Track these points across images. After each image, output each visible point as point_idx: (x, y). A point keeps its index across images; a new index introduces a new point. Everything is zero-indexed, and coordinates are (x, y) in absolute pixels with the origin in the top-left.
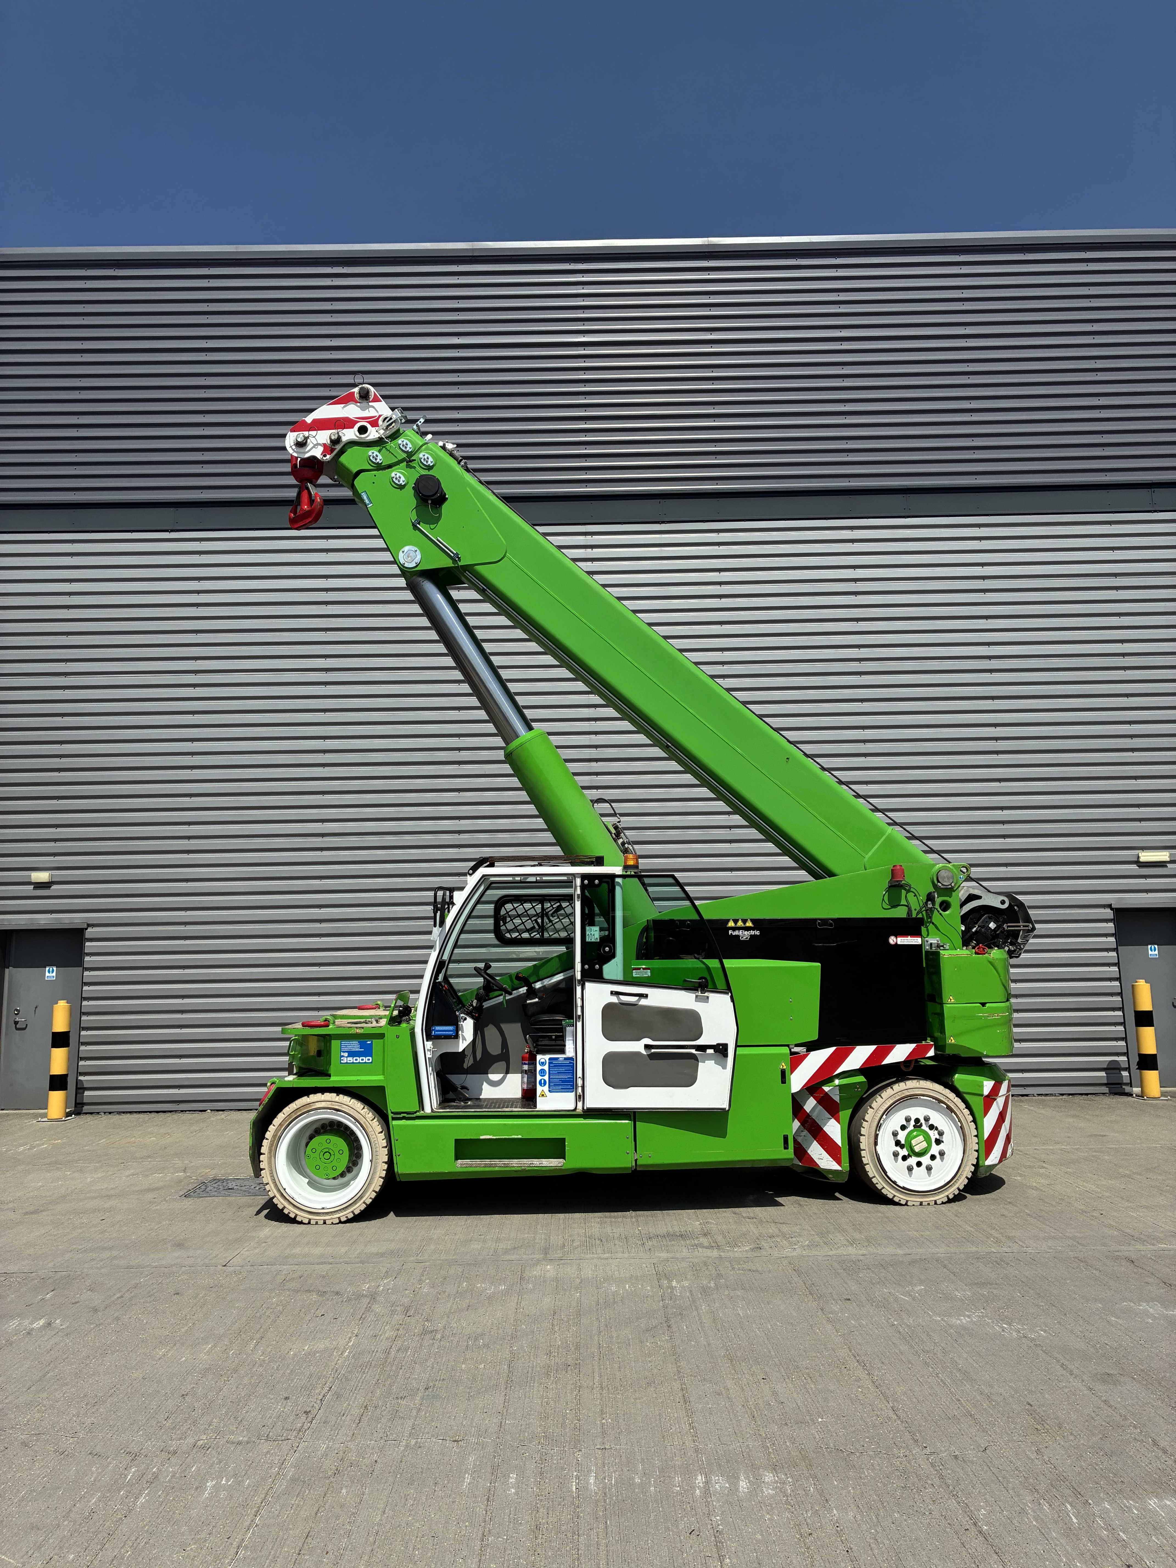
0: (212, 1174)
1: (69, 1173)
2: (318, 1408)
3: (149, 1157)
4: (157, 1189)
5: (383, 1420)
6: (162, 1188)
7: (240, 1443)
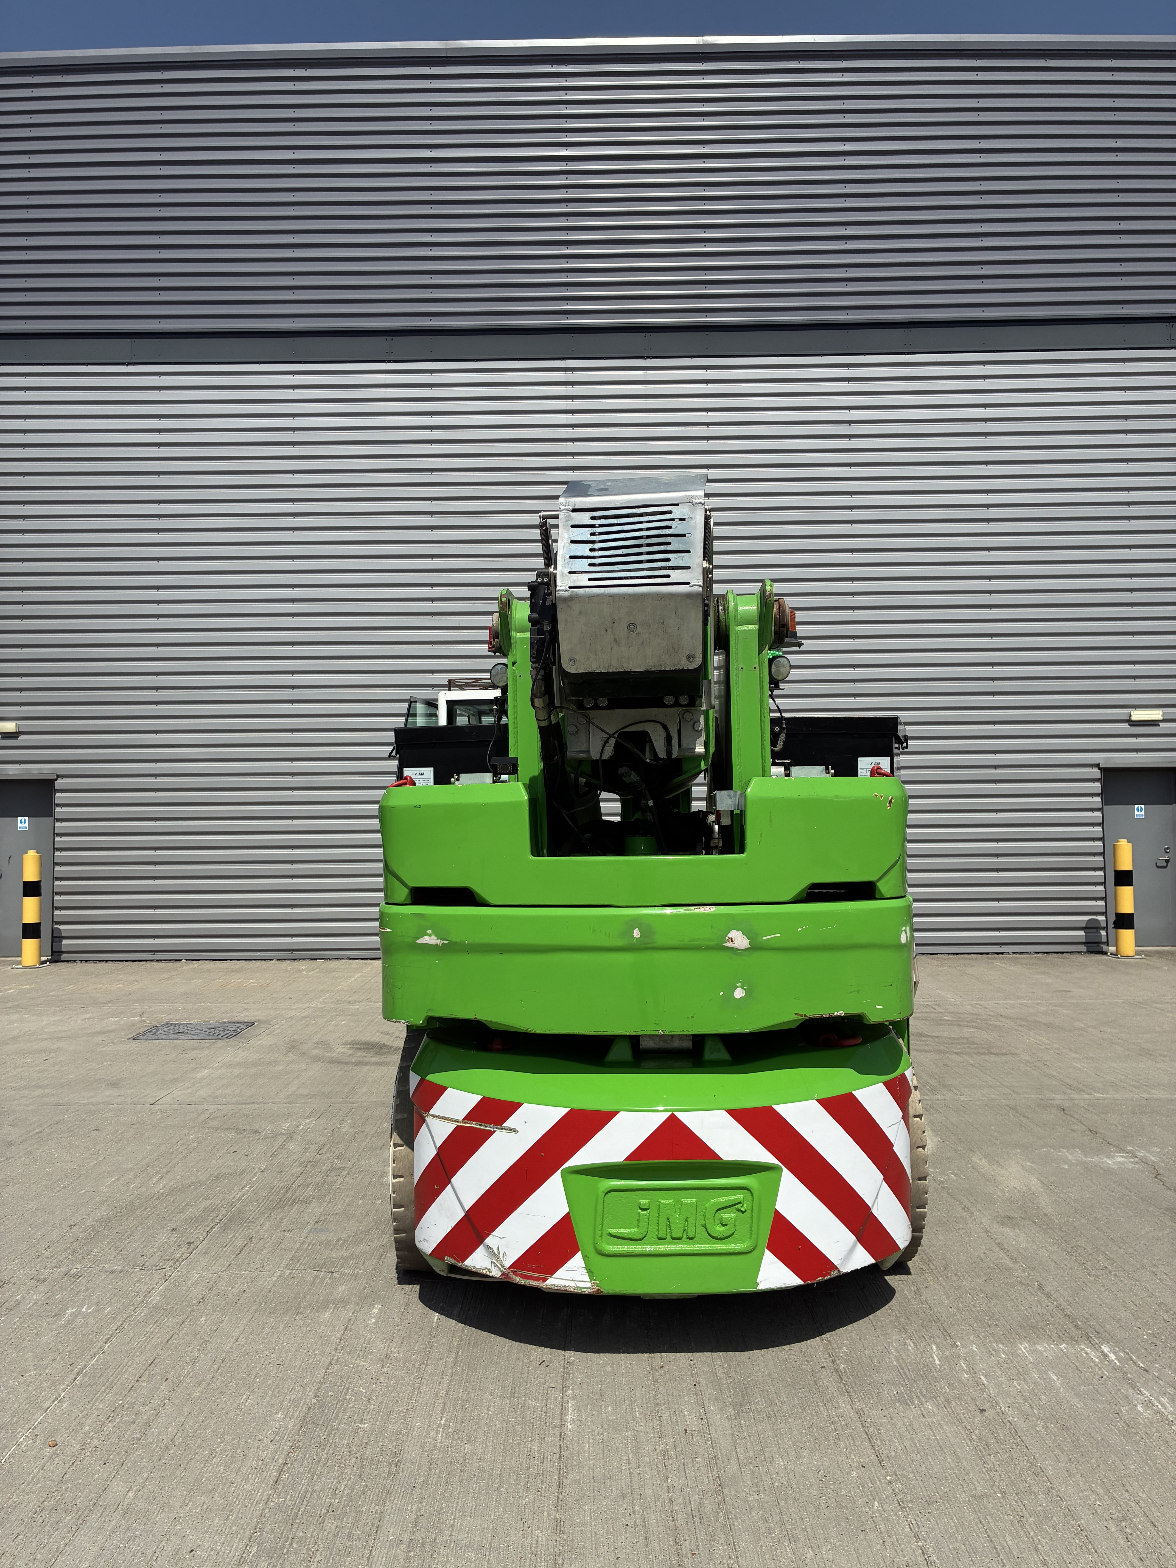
0: (166, 1018)
1: (27, 1016)
2: (202, 1238)
3: (110, 1002)
4: (109, 1032)
5: (265, 1252)
6: (114, 1031)
7: (112, 1272)
